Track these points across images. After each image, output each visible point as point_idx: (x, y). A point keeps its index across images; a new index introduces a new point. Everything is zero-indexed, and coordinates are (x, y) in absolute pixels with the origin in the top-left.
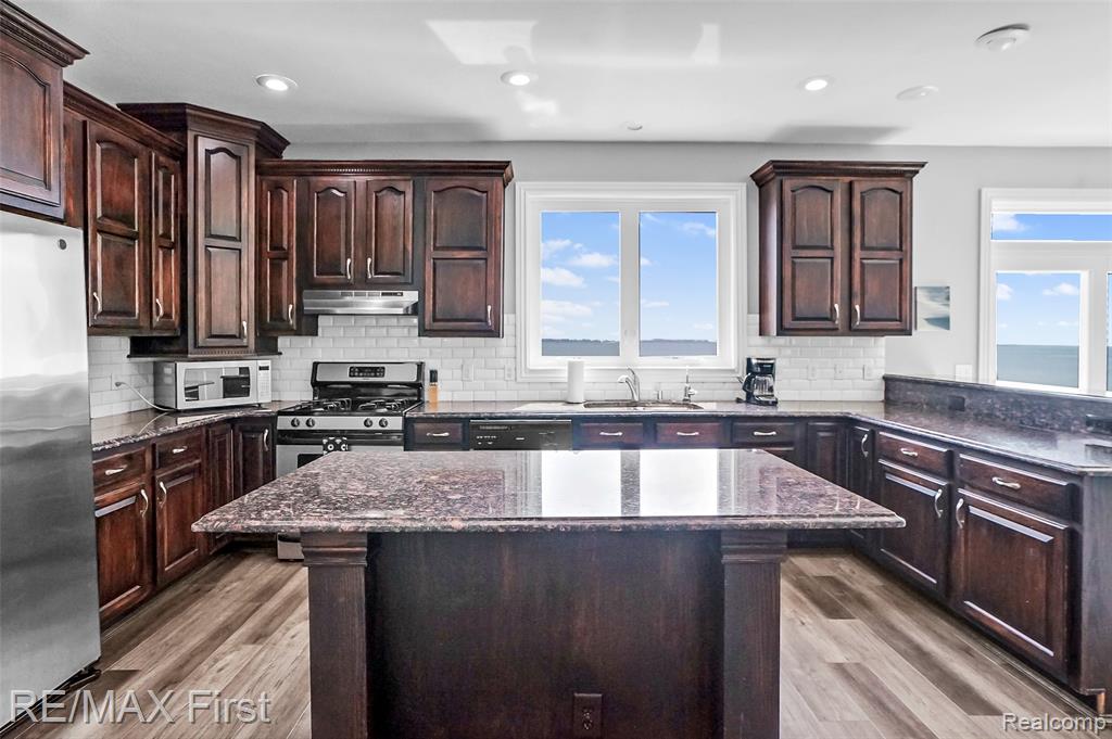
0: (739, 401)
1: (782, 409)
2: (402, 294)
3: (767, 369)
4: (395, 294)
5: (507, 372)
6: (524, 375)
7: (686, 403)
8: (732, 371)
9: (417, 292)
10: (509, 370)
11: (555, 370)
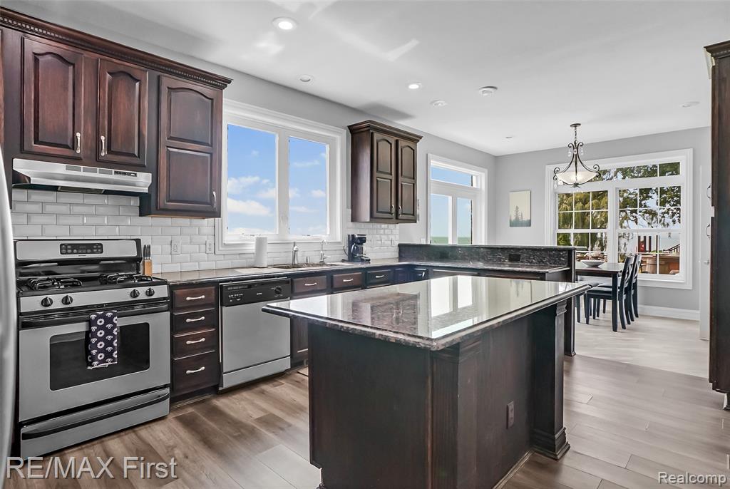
0: (343, 261)
1: (372, 264)
2: (136, 175)
3: (362, 240)
4: (129, 174)
5: (208, 246)
6: (220, 248)
7: (322, 264)
8: (339, 243)
9: (151, 174)
10: (210, 245)
11: (244, 244)
